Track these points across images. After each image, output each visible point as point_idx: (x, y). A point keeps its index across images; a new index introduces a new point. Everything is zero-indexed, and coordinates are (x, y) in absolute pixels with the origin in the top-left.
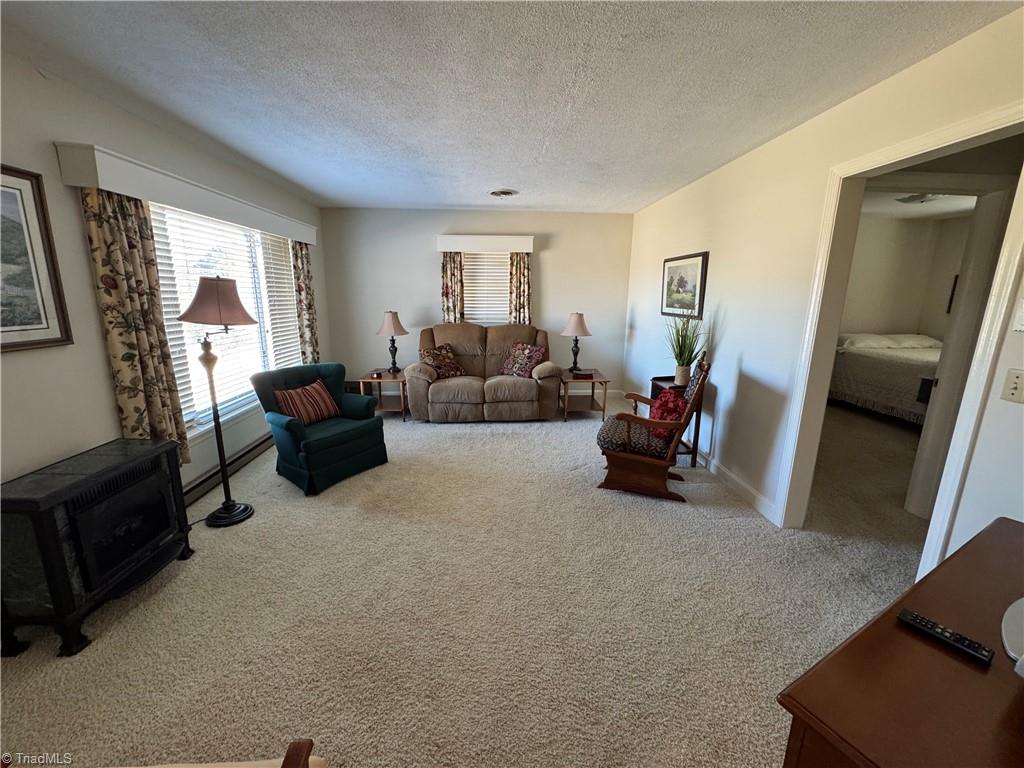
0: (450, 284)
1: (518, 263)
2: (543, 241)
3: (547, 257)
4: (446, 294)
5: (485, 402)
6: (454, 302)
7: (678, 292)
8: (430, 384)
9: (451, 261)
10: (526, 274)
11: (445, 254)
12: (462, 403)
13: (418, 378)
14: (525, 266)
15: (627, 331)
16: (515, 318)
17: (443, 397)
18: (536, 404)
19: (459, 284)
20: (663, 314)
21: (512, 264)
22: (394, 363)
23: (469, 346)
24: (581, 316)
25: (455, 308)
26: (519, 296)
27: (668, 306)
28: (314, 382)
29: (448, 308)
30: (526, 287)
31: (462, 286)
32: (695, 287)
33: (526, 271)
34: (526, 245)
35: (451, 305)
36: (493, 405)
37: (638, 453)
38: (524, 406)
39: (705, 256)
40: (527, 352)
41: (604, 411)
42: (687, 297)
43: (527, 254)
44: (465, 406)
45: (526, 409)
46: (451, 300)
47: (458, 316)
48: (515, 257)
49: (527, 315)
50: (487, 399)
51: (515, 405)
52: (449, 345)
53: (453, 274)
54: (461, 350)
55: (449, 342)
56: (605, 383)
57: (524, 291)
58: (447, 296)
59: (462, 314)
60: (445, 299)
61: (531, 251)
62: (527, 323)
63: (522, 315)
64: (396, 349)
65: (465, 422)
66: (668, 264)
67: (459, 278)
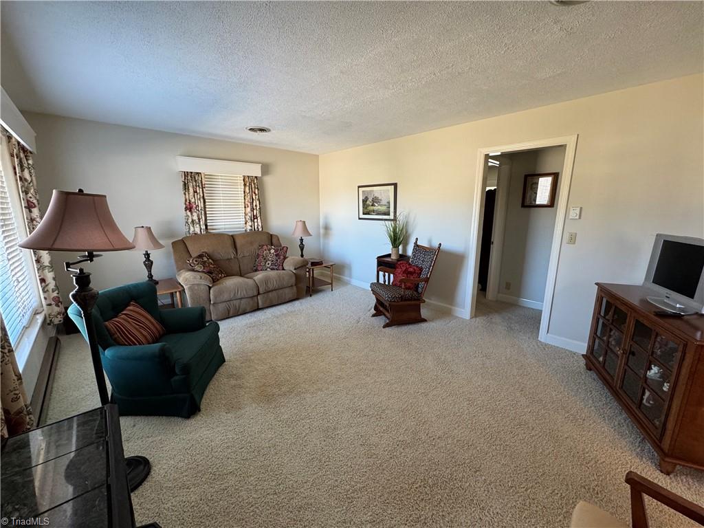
0: (193, 200)
1: (250, 184)
2: (266, 169)
3: (269, 181)
4: (189, 208)
5: (259, 294)
6: (198, 216)
7: (373, 205)
8: (210, 288)
9: (191, 180)
10: (257, 193)
11: (186, 174)
12: (241, 299)
13: (198, 285)
14: (254, 186)
15: (322, 231)
16: (251, 226)
17: (226, 297)
18: (295, 288)
19: (202, 201)
20: (360, 219)
21: (245, 185)
22: (150, 276)
23: (225, 252)
24: (304, 222)
25: (199, 221)
26: (252, 210)
27: (364, 214)
28: (128, 305)
29: (193, 221)
30: (258, 202)
31: (204, 202)
32: (389, 203)
33: (256, 190)
34: (256, 171)
35: (195, 218)
36: (265, 295)
37: (409, 300)
38: (287, 291)
39: (395, 185)
40: (272, 251)
41: (331, 284)
42: (383, 209)
43: (256, 177)
44: (243, 301)
45: (288, 293)
46: (195, 214)
47: (203, 227)
48: (247, 179)
49: (260, 224)
50: (261, 291)
51: (281, 291)
52: (206, 253)
53: (195, 192)
54: (217, 256)
55: (206, 250)
56: (332, 265)
57: (256, 206)
58: (190, 211)
59: (206, 226)
60: (189, 213)
61: (260, 175)
62: (260, 230)
63: (256, 224)
64: (152, 262)
65: (244, 313)
66: (360, 189)
67: (202, 195)
